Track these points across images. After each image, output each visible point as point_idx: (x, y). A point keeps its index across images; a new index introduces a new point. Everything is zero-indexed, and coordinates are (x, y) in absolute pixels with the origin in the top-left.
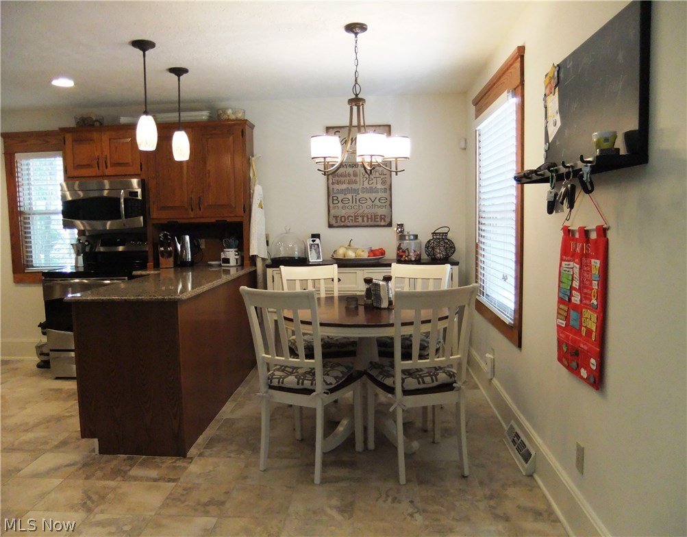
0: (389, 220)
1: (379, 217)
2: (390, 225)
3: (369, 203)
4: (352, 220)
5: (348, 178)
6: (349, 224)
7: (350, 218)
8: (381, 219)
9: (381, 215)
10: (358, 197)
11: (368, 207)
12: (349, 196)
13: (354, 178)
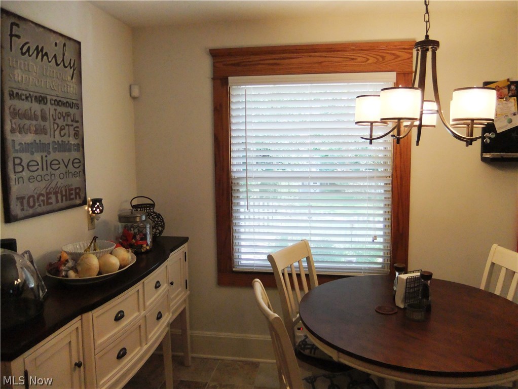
0: (83, 195)
1: (73, 192)
2: (84, 202)
3: (63, 169)
4: (43, 201)
5: (34, 122)
6: (39, 210)
7: (41, 198)
8: (76, 194)
9: (76, 189)
10: (50, 159)
11: (62, 176)
12: (37, 157)
13: (43, 123)
